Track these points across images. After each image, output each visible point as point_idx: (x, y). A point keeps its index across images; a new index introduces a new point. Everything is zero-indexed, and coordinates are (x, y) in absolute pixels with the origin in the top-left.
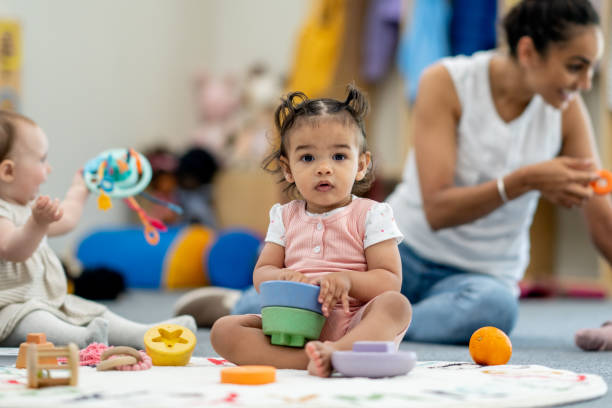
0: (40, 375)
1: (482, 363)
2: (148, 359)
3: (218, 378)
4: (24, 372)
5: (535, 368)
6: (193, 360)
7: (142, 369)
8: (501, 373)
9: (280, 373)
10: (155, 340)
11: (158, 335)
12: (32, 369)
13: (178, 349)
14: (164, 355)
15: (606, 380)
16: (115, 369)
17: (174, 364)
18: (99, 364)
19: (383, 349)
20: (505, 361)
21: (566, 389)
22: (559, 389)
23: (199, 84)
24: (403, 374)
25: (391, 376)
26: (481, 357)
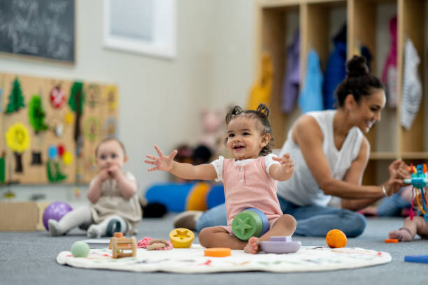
0: (118, 252)
1: (332, 247)
2: (171, 245)
3: (203, 253)
4: (111, 251)
5: (357, 249)
6: (193, 245)
7: (168, 249)
8: (341, 252)
9: (233, 252)
10: (175, 236)
11: (176, 233)
12: (114, 249)
13: (186, 240)
14: (179, 243)
15: (391, 255)
16: (155, 249)
17: (184, 248)
18: (148, 247)
19: (284, 240)
20: (343, 246)
21: (371, 259)
22: (367, 259)
23: (203, 115)
24: (294, 252)
25: (287, 253)
26: (331, 244)
